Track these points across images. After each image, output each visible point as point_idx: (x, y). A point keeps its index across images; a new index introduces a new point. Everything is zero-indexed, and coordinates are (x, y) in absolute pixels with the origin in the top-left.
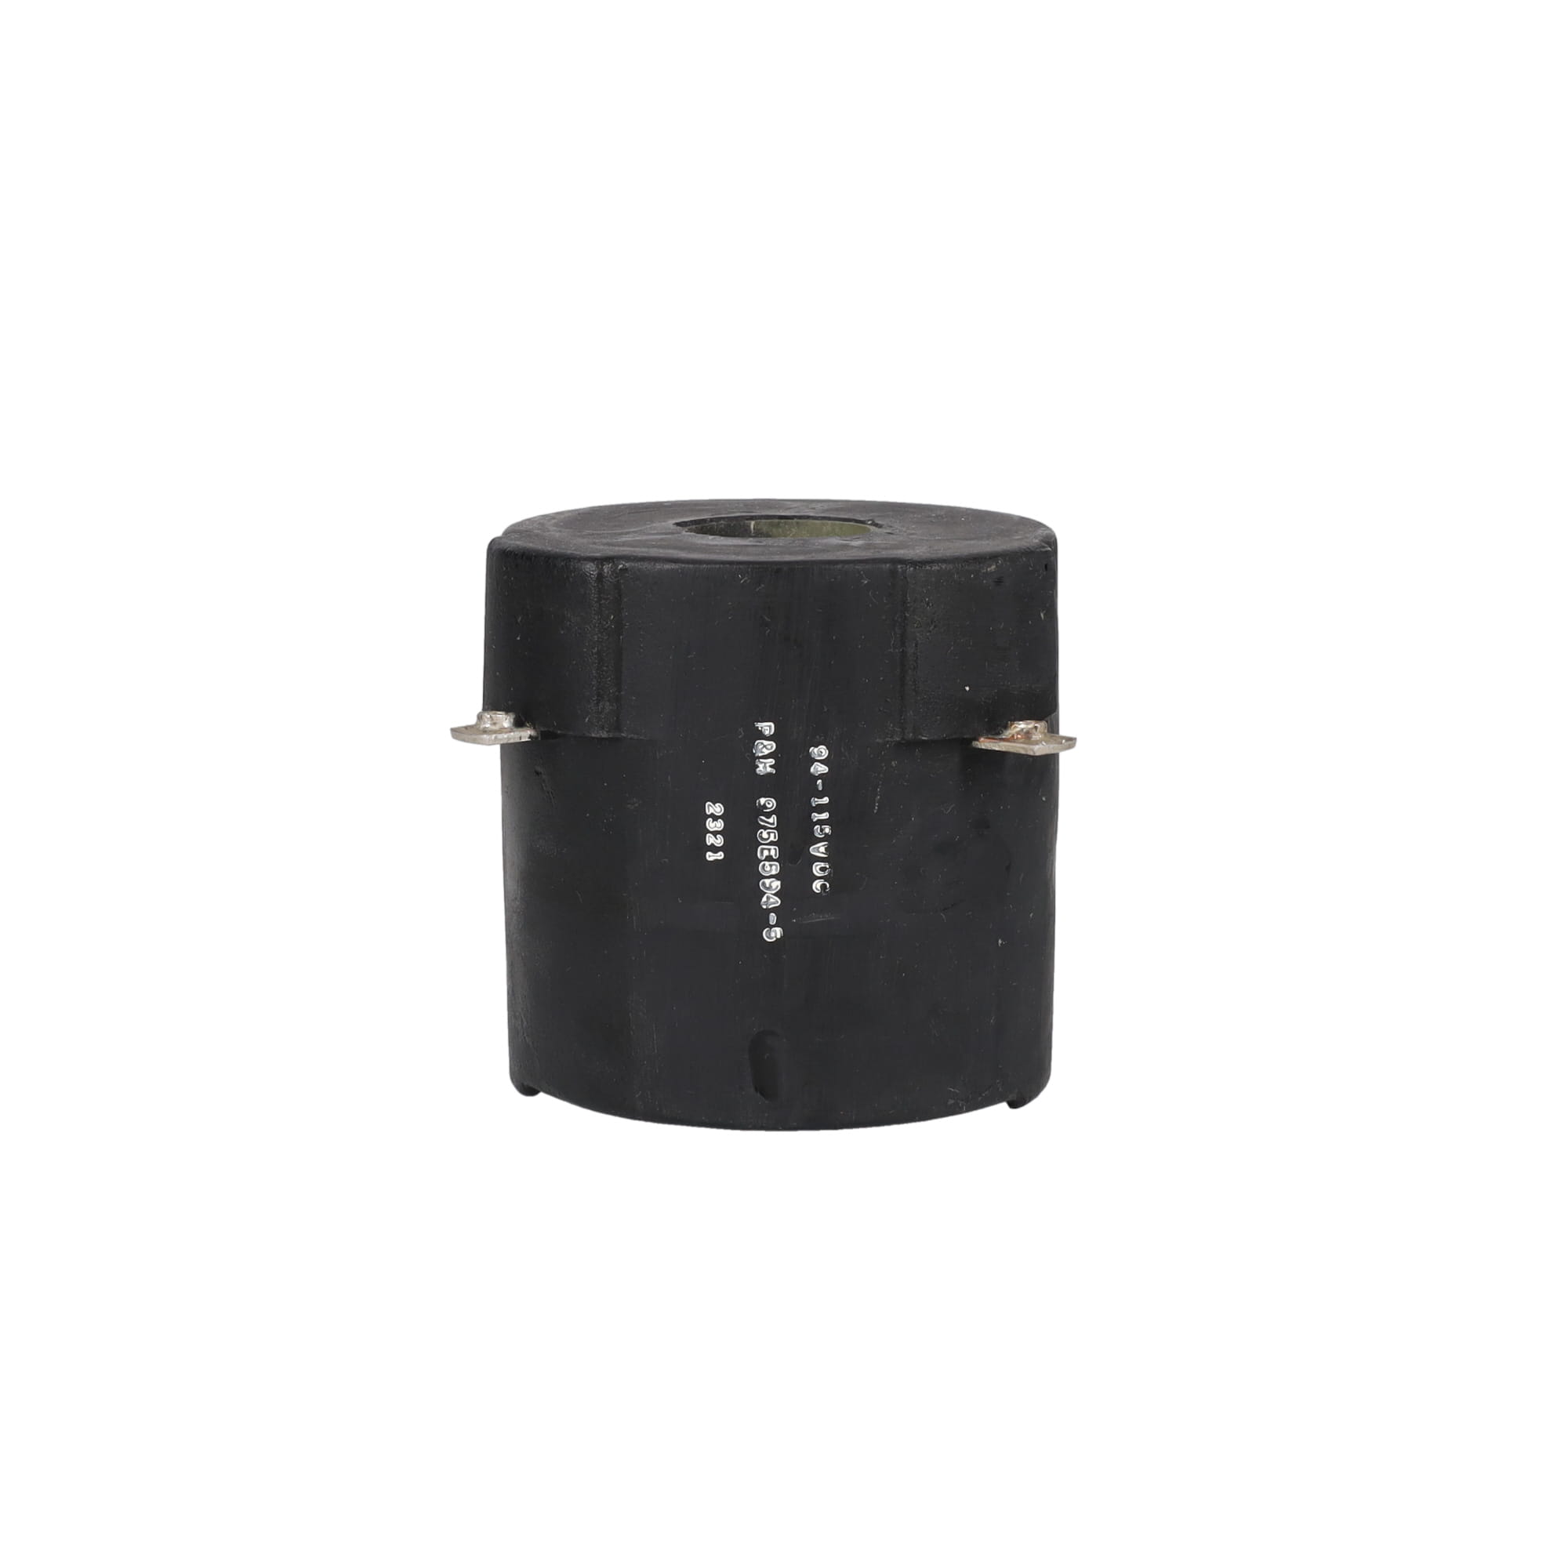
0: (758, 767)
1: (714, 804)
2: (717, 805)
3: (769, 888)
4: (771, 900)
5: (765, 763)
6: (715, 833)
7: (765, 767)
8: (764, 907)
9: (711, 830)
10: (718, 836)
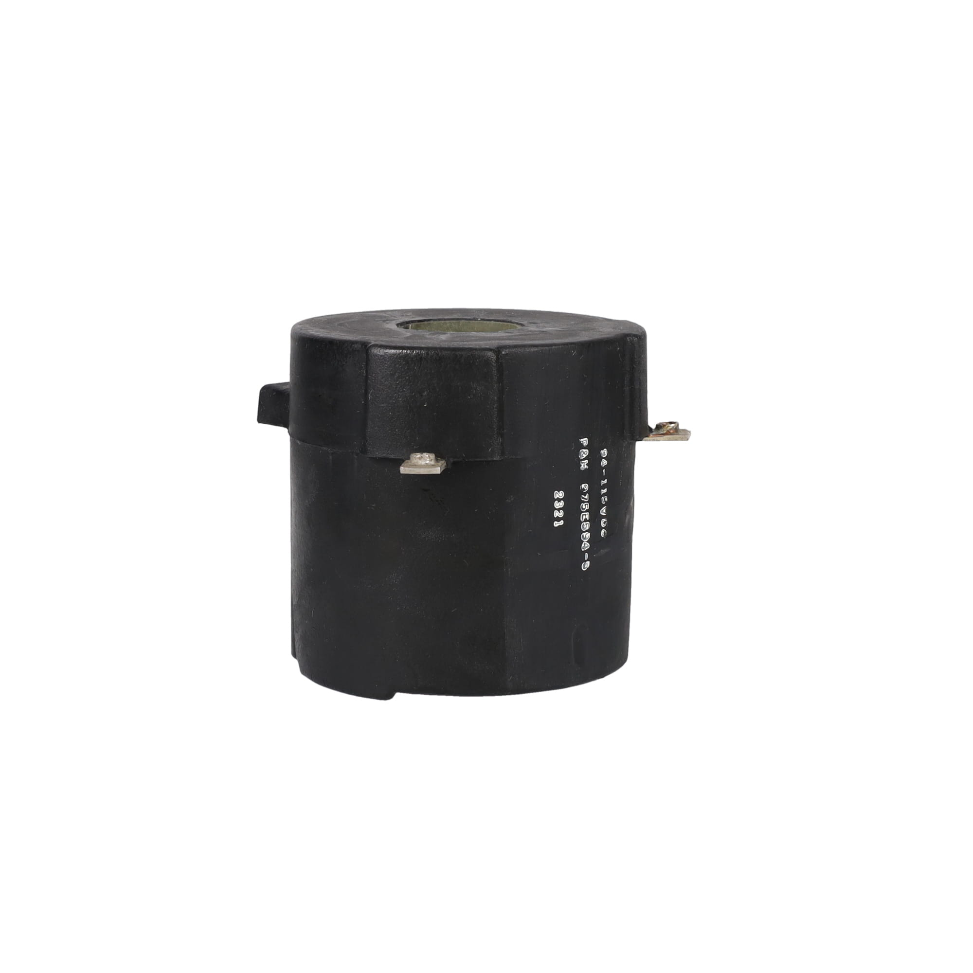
0: (581, 466)
1: (559, 492)
2: (560, 492)
3: (585, 539)
4: (586, 546)
5: (584, 463)
6: (559, 510)
7: (584, 466)
8: (583, 550)
9: (557, 508)
10: (561, 511)
